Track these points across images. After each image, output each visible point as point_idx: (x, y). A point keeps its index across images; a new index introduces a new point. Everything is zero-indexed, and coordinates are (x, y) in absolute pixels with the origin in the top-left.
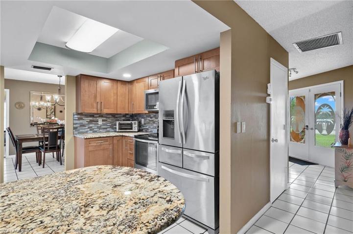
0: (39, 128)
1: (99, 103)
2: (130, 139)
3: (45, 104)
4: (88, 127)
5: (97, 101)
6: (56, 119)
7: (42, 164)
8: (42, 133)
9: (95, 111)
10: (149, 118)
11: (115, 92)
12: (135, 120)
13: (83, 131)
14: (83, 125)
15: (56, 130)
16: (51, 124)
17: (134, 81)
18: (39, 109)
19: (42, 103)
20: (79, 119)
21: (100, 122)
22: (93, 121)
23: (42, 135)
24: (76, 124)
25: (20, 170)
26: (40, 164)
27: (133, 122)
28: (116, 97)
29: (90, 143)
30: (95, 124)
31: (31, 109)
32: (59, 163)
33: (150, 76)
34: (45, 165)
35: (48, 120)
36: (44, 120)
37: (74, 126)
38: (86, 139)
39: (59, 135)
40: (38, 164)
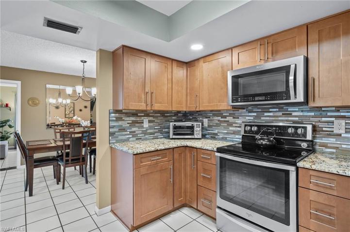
0: (57, 131)
1: (149, 95)
2: (204, 154)
3: (64, 102)
4: (130, 132)
5: (147, 91)
6: (79, 119)
7: (62, 180)
8: (61, 138)
9: (143, 107)
10: (219, 118)
11: (170, 77)
12: (197, 121)
13: (124, 137)
14: (122, 129)
15: (80, 135)
16: (70, 125)
17: (198, 59)
18: (57, 108)
19: (60, 100)
20: (118, 119)
21: (146, 125)
22: (136, 122)
23: (60, 141)
24: (113, 127)
25: (31, 195)
26: (58, 181)
27: (195, 124)
28: (170, 85)
29: (141, 163)
30: (139, 127)
31: (48, 107)
32: (84, 179)
33: (234, 47)
34: (66, 182)
35: (67, 120)
36: (62, 120)
37: (112, 130)
38: (137, 154)
39: (84, 142)
40: (56, 180)
